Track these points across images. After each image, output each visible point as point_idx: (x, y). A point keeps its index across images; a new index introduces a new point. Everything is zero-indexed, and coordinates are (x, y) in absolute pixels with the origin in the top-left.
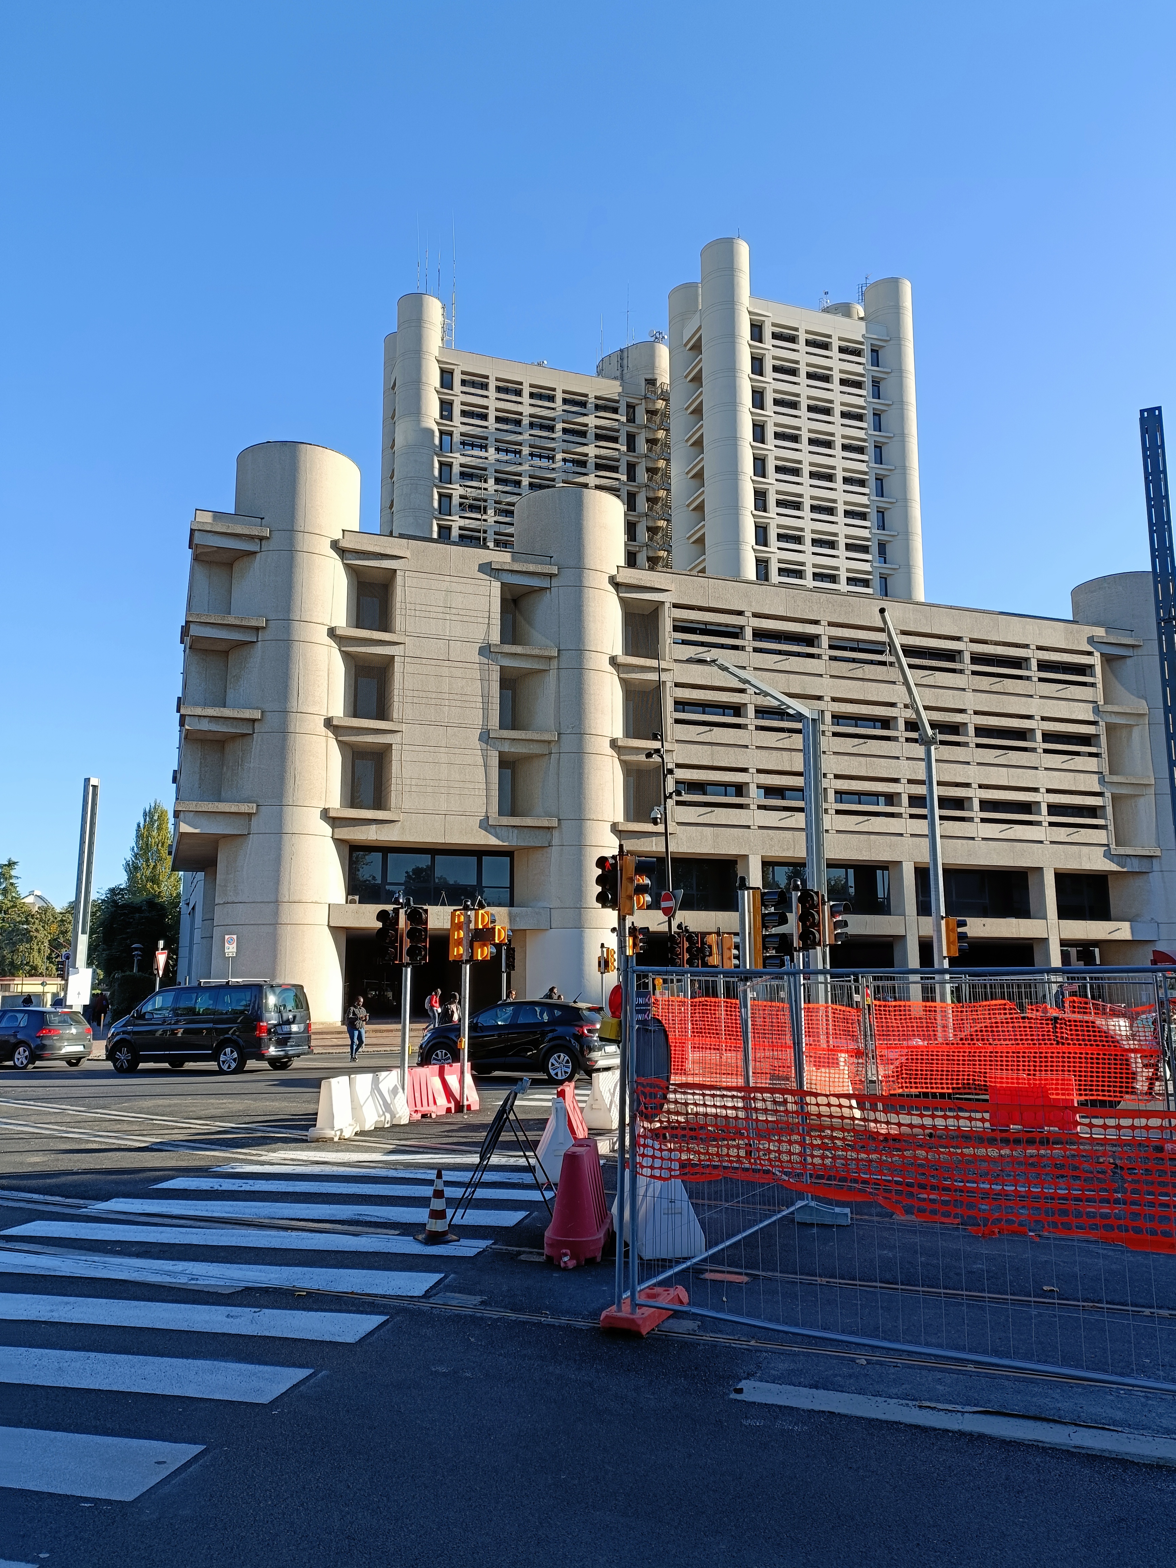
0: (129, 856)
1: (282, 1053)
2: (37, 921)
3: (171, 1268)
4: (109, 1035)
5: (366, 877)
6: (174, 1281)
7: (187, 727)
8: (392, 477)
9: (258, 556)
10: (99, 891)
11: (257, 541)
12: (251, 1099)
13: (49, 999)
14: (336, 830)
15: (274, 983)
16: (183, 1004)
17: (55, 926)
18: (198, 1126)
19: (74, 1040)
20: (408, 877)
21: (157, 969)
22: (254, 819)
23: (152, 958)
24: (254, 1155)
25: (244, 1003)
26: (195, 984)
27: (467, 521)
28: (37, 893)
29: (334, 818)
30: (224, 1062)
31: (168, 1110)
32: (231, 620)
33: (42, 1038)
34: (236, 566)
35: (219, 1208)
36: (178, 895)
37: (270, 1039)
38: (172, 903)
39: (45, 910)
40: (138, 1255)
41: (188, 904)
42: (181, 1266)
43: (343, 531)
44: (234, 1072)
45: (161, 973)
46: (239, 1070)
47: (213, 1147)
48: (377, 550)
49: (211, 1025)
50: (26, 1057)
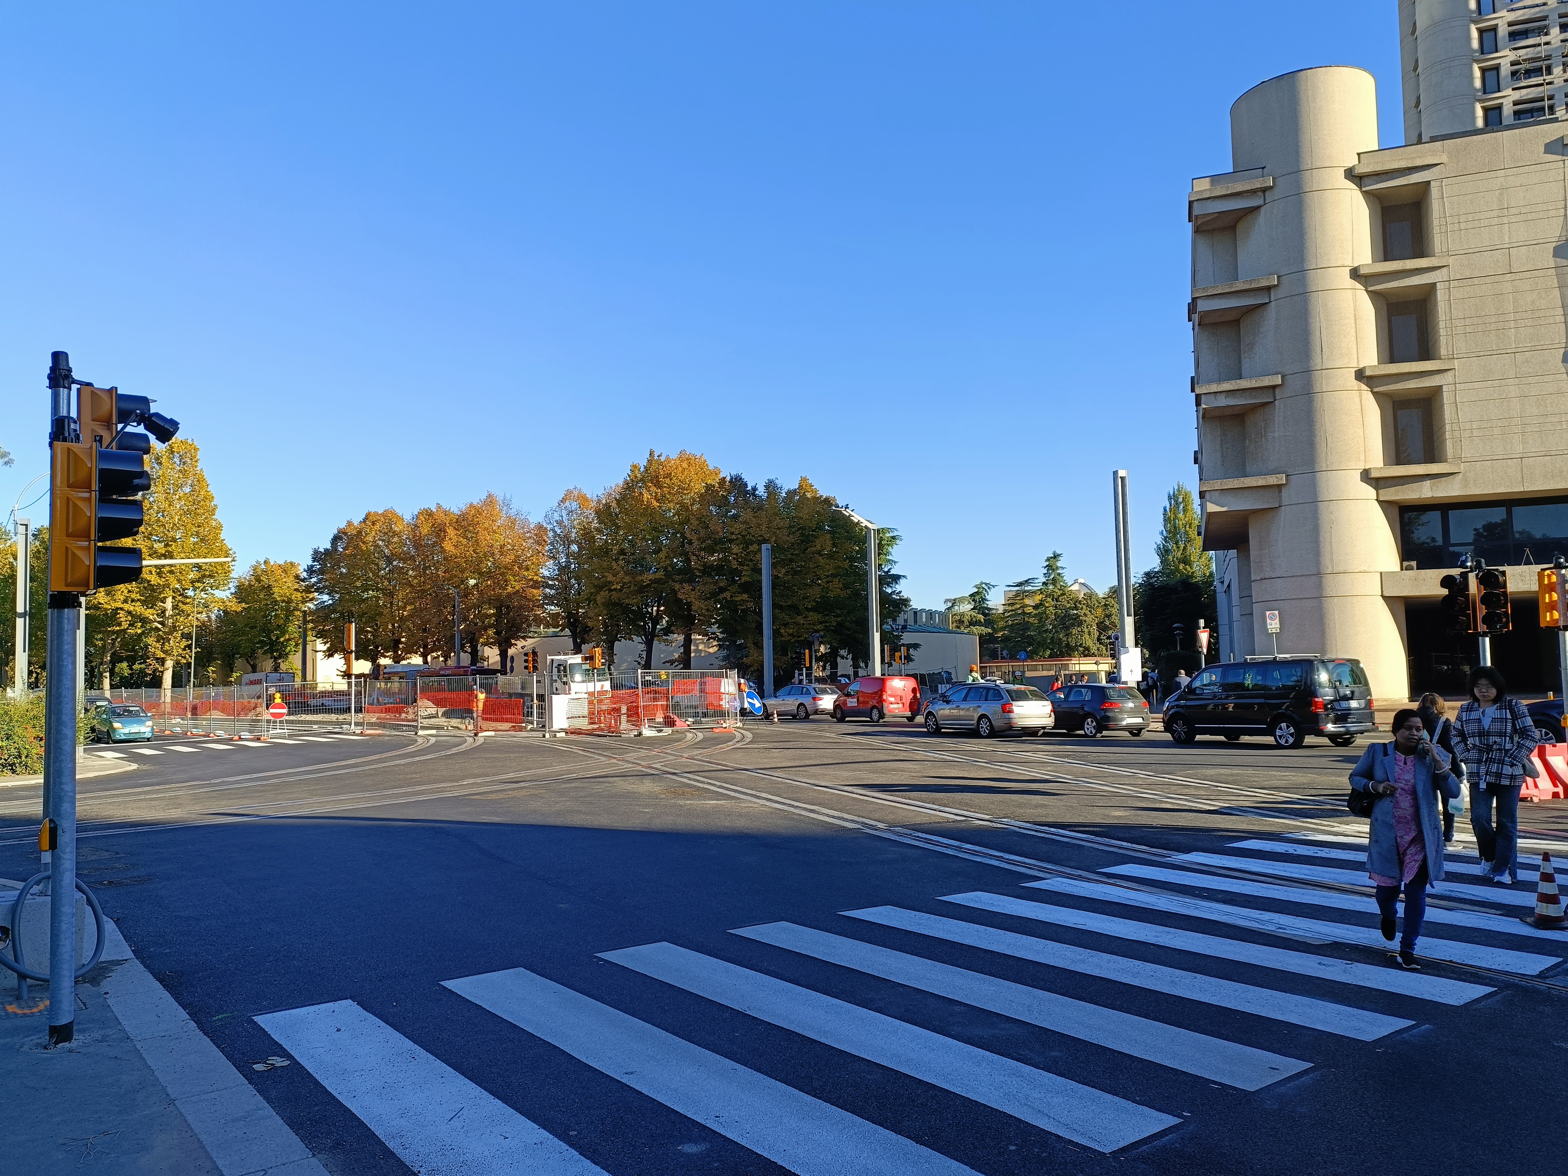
0: (1159, 540)
1: (1342, 729)
2: (1084, 607)
3: (1258, 916)
4: (1165, 709)
5: (1423, 539)
6: (1263, 927)
7: (1204, 406)
8: (1415, 69)
9: (1263, 209)
10: (1137, 576)
11: (1260, 194)
12: (1315, 774)
13: (1103, 676)
14: (1381, 491)
15: (1326, 658)
16: (1231, 680)
17: (1100, 610)
18: (1263, 795)
19: (1133, 713)
20: (1478, 534)
21: (1201, 647)
22: (1284, 490)
23: (1195, 639)
24: (1325, 826)
25: (1294, 678)
26: (1239, 660)
27: (1524, 91)
28: (1081, 580)
29: (1377, 479)
30: (1280, 737)
31: (1231, 778)
32: (1239, 286)
33: (1105, 710)
34: (1240, 228)
35: (1297, 870)
36: (1211, 574)
37: (1328, 715)
38: (1206, 582)
39: (1090, 596)
40: (1225, 902)
41: (1222, 582)
42: (1267, 916)
43: (1359, 154)
44: (1292, 747)
45: (1205, 651)
46: (1298, 744)
47: (1282, 815)
48: (1403, 164)
49: (1262, 700)
50: (1094, 727)
